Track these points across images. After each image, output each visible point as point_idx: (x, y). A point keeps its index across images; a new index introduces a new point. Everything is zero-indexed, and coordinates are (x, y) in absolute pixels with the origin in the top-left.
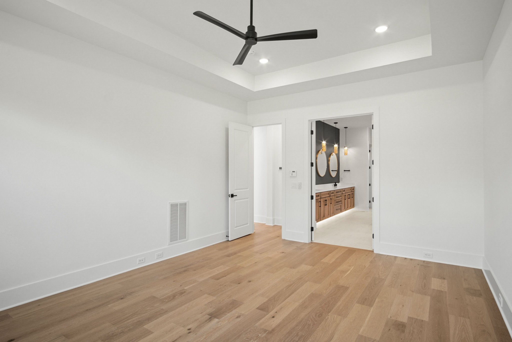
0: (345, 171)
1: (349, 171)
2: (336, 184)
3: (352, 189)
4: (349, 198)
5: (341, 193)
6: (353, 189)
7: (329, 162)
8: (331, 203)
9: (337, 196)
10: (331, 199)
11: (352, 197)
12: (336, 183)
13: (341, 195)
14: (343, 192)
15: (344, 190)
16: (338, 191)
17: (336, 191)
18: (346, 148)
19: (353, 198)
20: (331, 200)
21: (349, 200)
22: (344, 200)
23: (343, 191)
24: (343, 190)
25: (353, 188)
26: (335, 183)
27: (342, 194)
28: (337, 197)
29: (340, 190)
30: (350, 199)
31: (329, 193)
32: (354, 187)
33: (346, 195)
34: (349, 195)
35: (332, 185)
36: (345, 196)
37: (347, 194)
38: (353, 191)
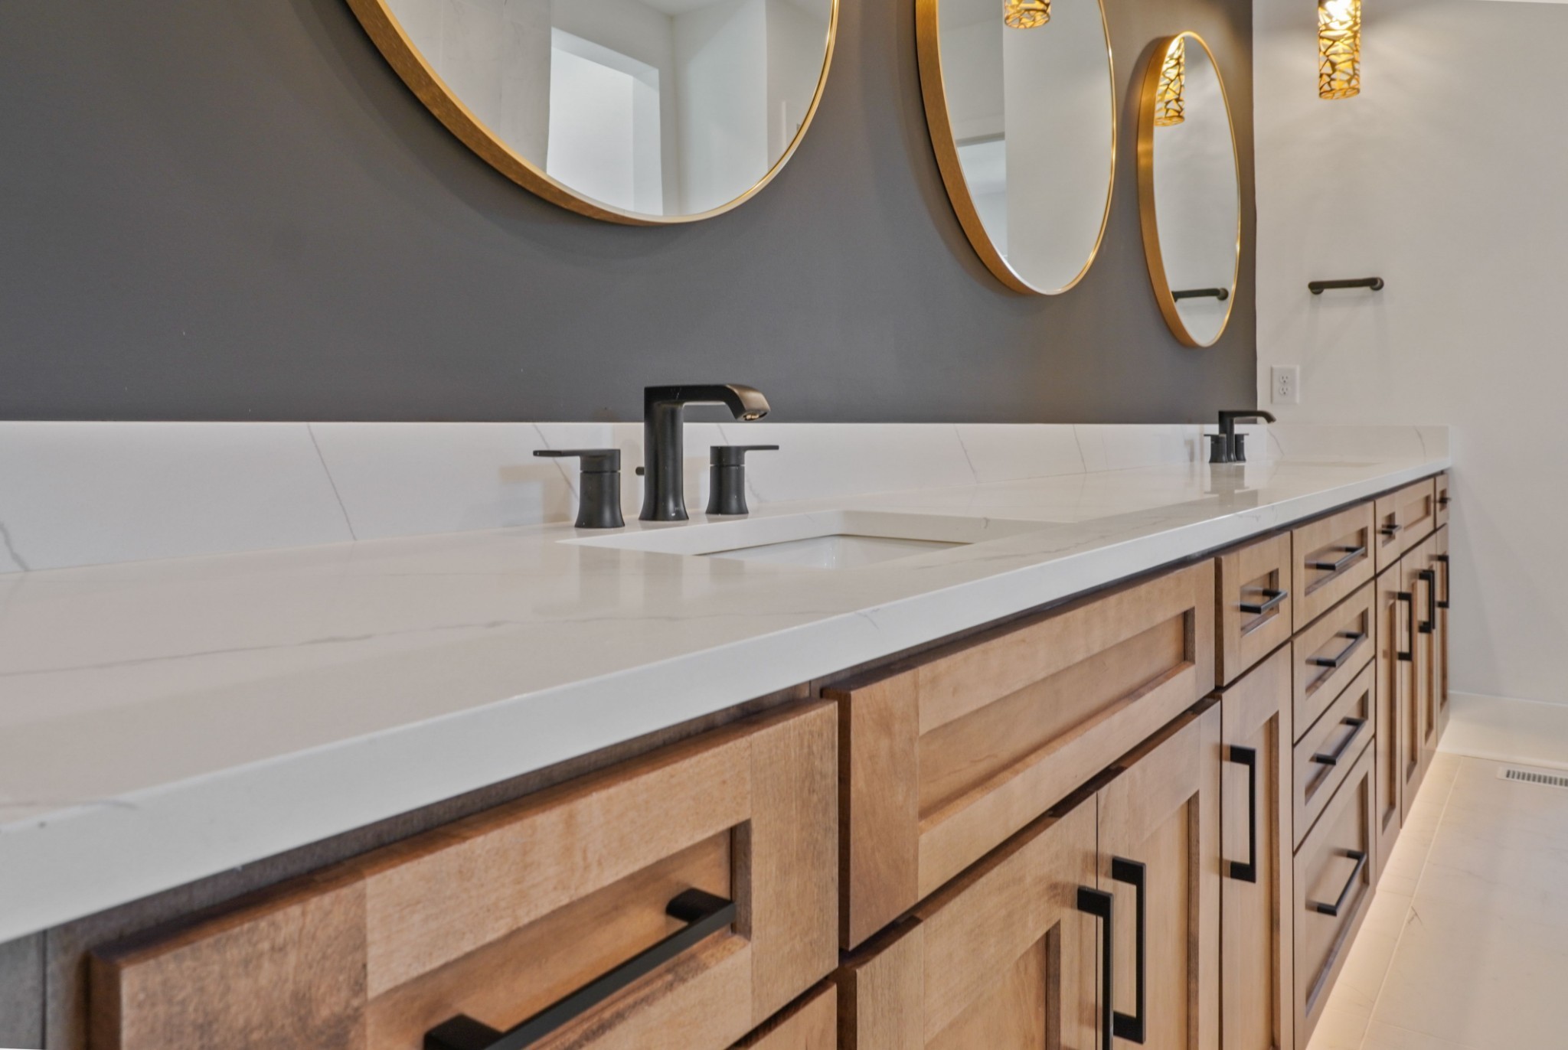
0: (1317, 288)
2: (1239, 438)
12: (1238, 429)
26: (1225, 419)
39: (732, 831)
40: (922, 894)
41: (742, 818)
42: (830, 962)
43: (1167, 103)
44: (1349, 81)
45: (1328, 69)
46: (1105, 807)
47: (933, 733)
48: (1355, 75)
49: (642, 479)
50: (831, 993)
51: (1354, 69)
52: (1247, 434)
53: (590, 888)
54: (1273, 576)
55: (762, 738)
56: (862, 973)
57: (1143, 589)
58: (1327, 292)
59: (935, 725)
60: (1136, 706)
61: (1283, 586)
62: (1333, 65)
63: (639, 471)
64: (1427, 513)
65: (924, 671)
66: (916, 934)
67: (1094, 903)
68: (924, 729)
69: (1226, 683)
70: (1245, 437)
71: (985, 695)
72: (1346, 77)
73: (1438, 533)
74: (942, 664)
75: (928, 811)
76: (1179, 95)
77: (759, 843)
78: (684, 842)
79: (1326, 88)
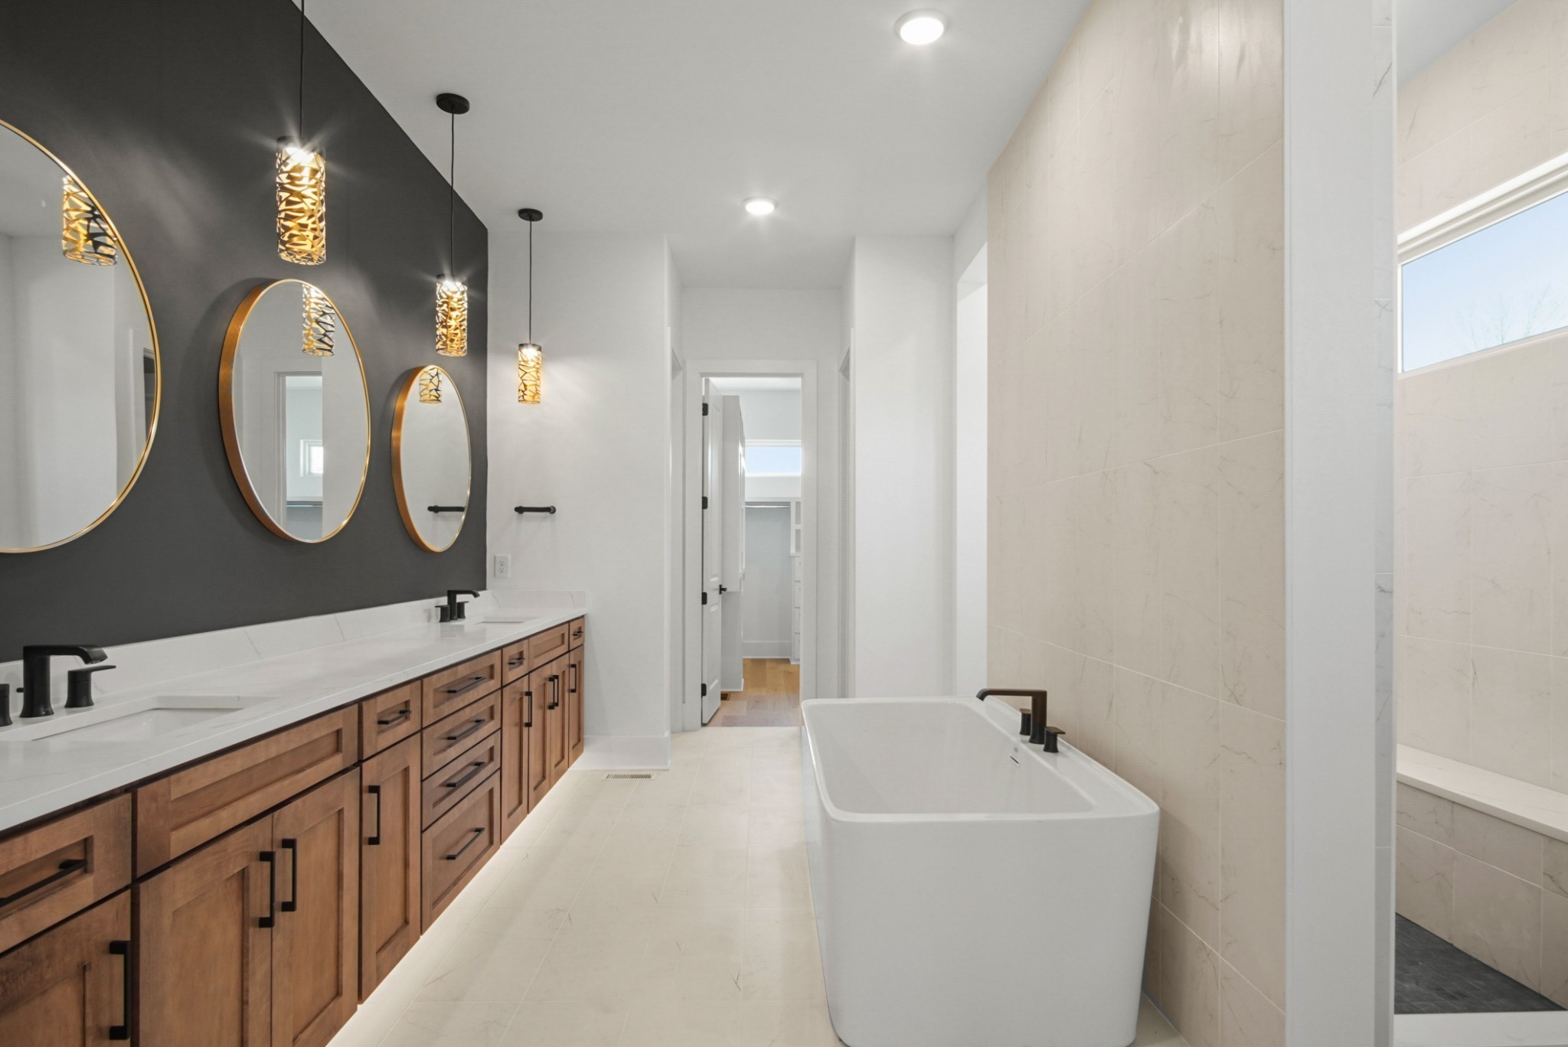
0: (520, 510)
1: (550, 510)
2: (461, 605)
3: (573, 633)
4: (551, 707)
5: (494, 684)
6: (579, 633)
7: (394, 434)
8: (370, 832)
9: (446, 726)
10: (375, 789)
11: (573, 691)
12: (460, 598)
13: (495, 700)
14: (512, 675)
15: (514, 654)
16: (463, 671)
17: (445, 679)
18: (530, 353)
19: (574, 695)
20: (370, 799)
21: (553, 715)
22: (515, 730)
23: (506, 660)
24: (513, 651)
25: (574, 627)
26: (451, 595)
27: (502, 687)
28: (452, 739)
29: (486, 662)
30: (558, 709)
31: (338, 732)
32: (583, 617)
33: (529, 694)
34: (553, 678)
35: (429, 611)
36: (526, 699)
37: (536, 680)
38: (574, 644)
39: (86, 840)
40: (172, 858)
41: (90, 835)
42: (129, 881)
43: (431, 390)
44: (534, 397)
45: (522, 388)
46: (278, 819)
47: (178, 799)
48: (537, 393)
49: (21, 695)
50: (128, 892)
51: (537, 390)
52: (467, 602)
53: (32, 859)
54: (407, 703)
55: (98, 809)
56: (143, 886)
57: (304, 727)
58: (525, 513)
59: (178, 796)
60: (300, 776)
61: (412, 708)
62: (525, 386)
63: (19, 690)
64: (563, 643)
65: (173, 777)
66: (169, 872)
67: (267, 857)
68: (173, 798)
69: (365, 758)
70: (466, 605)
71: (207, 782)
72: (532, 394)
73: (571, 653)
74: (183, 773)
75: (176, 828)
76: (438, 387)
77: (97, 843)
78: (66, 844)
79: (521, 399)
